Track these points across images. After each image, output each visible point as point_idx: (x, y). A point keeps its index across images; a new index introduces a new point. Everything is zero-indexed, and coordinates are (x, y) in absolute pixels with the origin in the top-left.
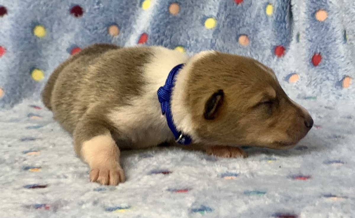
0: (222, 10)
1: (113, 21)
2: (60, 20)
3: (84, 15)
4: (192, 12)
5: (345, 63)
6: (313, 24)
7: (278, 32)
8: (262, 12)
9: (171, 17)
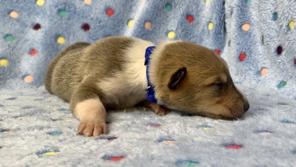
0: (179, 26)
1: (109, 33)
2: (74, 33)
3: (90, 30)
4: (160, 28)
5: (263, 58)
6: (240, 33)
7: (216, 40)
8: (206, 28)
9: (145, 30)
